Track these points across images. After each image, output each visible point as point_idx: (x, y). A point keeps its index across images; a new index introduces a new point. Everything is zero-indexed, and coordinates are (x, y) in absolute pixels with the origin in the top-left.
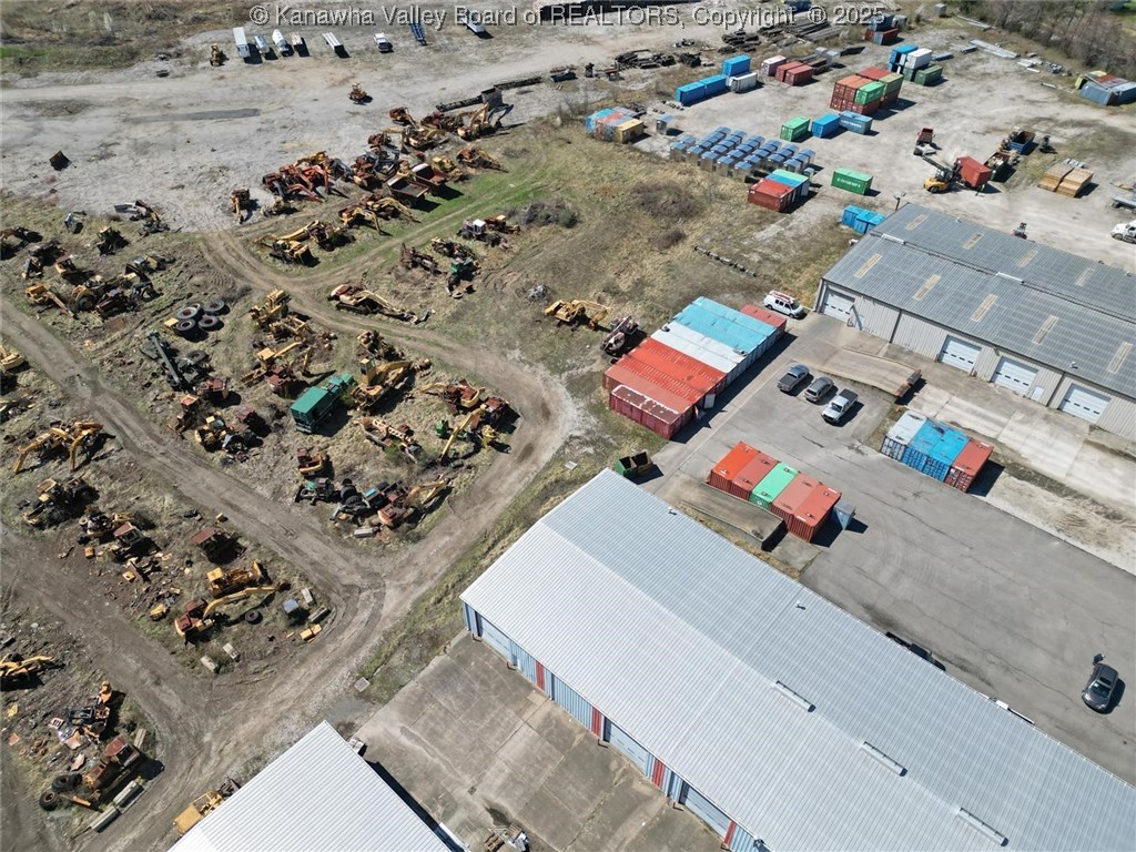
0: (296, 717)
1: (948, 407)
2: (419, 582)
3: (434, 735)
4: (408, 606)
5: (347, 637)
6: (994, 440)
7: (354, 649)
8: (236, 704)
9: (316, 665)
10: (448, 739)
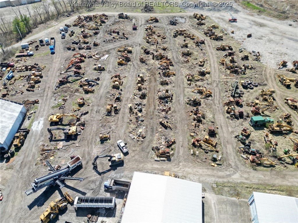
0: (197, 177)
2: (246, 179)
3: (219, 212)
4: (239, 181)
5: (220, 174)
7: (220, 177)
8: (190, 164)
9: (209, 172)
10: (222, 216)
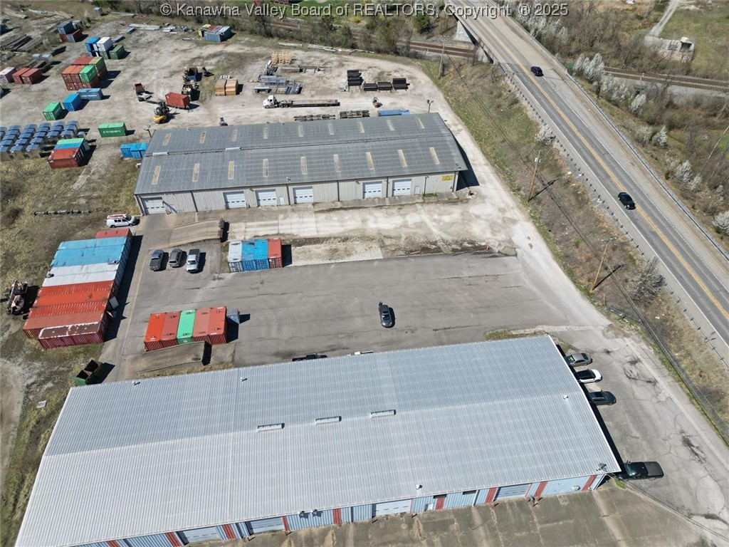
1: (248, 230)
6: (278, 234)
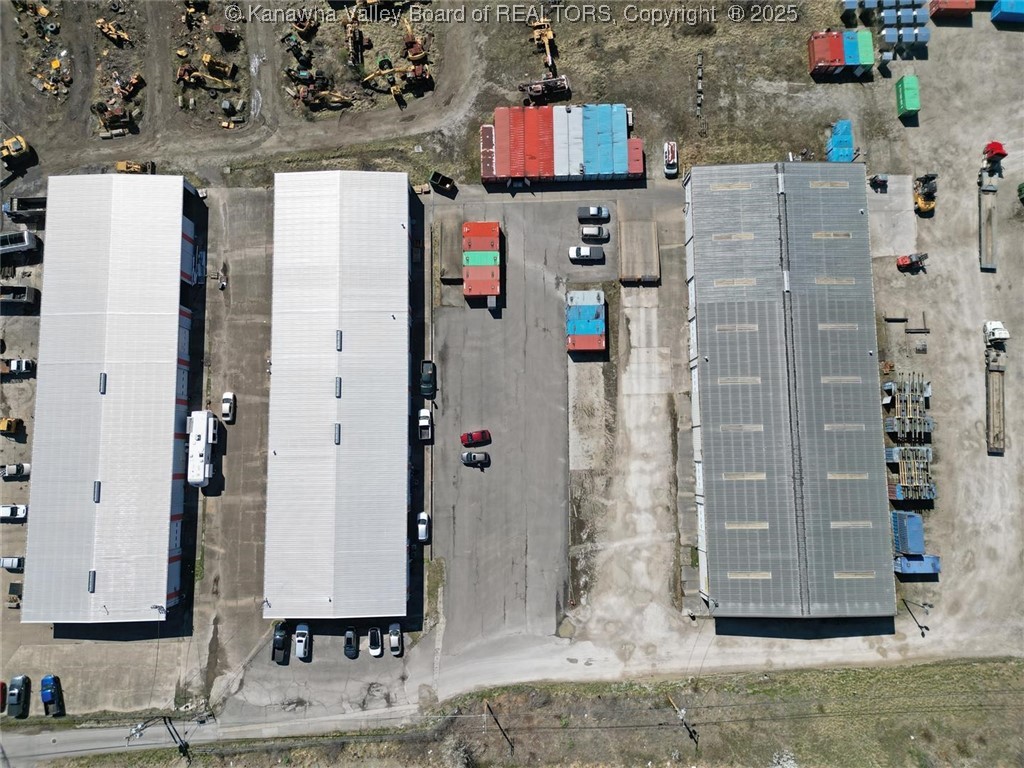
1: (642, 311)
2: (289, 144)
3: (232, 218)
4: (274, 152)
5: (241, 142)
7: (239, 150)
